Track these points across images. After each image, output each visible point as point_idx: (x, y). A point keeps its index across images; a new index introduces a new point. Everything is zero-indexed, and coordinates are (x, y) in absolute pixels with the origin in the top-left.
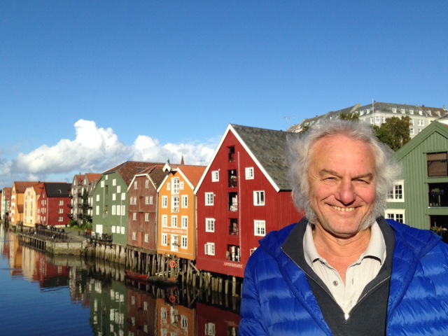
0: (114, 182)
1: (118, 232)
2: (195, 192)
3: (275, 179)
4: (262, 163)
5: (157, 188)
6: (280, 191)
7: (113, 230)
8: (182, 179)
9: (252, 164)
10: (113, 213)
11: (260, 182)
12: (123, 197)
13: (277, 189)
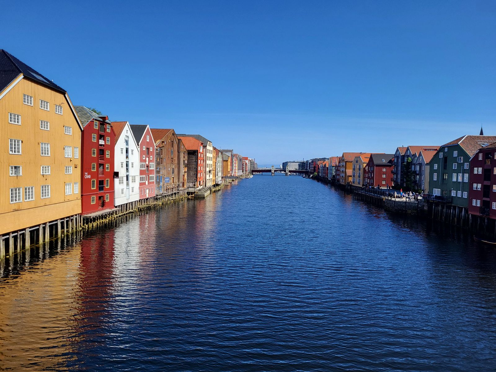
0: (455, 154)
1: (459, 195)
7: (453, 194)
10: (454, 179)
12: (466, 166)
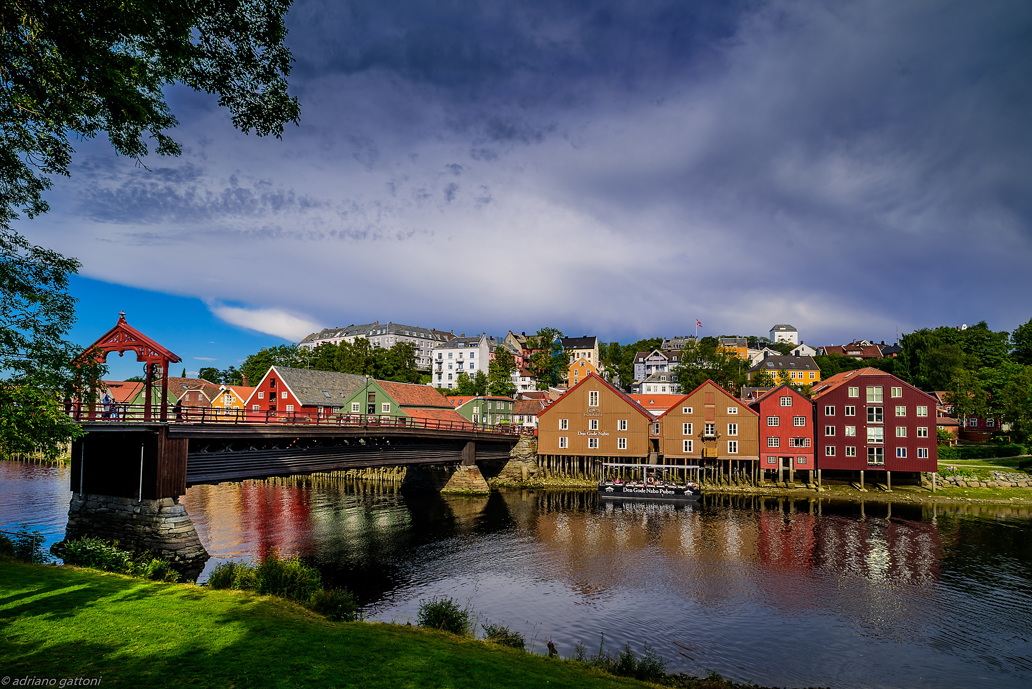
2: (245, 405)
3: (299, 399)
4: (292, 390)
5: (211, 401)
6: (304, 406)
8: (234, 396)
9: (287, 390)
11: (291, 400)
13: (301, 405)
